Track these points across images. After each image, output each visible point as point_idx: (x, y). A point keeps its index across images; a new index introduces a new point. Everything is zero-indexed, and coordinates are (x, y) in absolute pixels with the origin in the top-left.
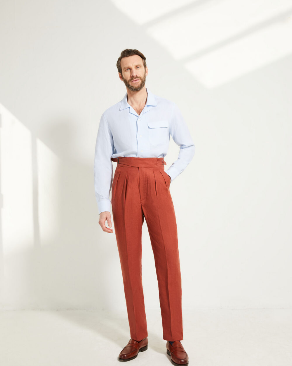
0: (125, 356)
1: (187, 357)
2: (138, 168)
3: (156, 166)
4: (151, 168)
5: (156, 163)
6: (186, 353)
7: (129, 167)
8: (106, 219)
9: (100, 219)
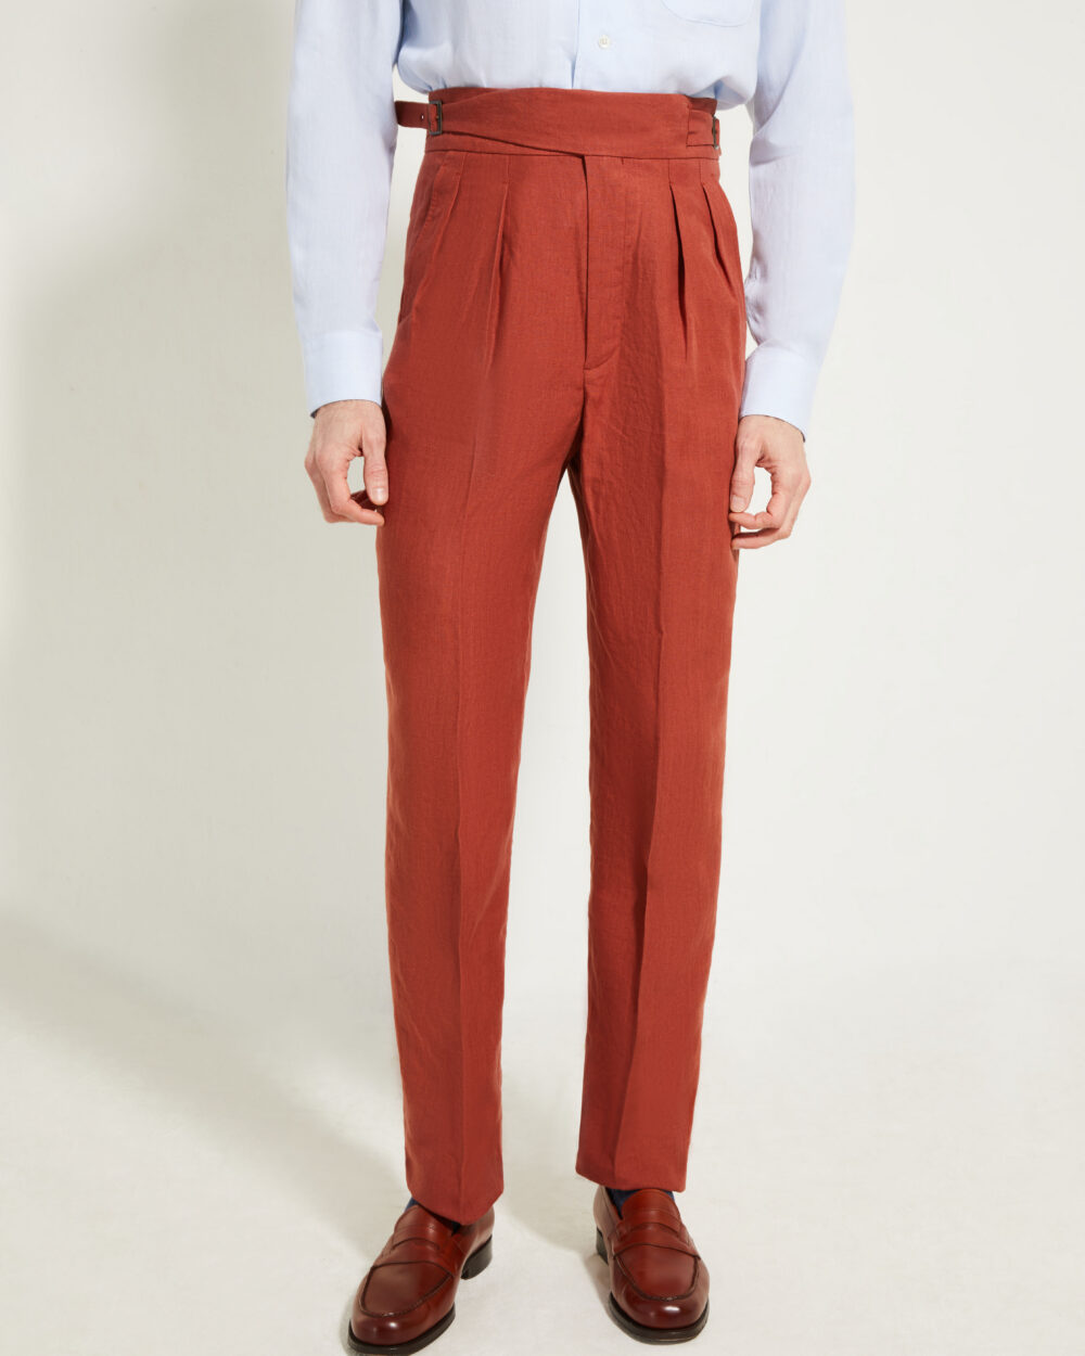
0: (393, 1325)
1: (699, 1282)
2: (582, 157)
3: (682, 150)
4: (656, 164)
5: (683, 129)
6: (696, 1258)
7: (518, 150)
8: (361, 449)
9: (319, 445)
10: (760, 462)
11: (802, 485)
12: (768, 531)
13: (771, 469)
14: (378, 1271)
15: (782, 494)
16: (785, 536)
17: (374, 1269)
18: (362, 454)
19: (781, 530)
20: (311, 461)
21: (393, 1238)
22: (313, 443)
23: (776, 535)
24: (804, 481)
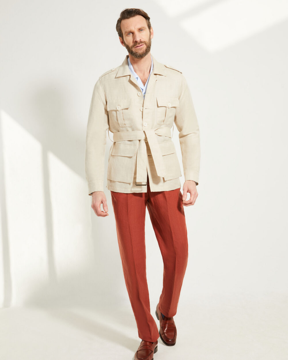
8: (102, 202)
9: (94, 202)
10: (188, 192)
11: (196, 195)
12: (191, 203)
13: (190, 192)
14: (138, 352)
15: (192, 196)
16: (193, 205)
17: (137, 351)
18: (102, 203)
19: (193, 203)
20: (93, 205)
21: (140, 346)
22: (93, 202)
23: (192, 204)
24: (196, 194)
